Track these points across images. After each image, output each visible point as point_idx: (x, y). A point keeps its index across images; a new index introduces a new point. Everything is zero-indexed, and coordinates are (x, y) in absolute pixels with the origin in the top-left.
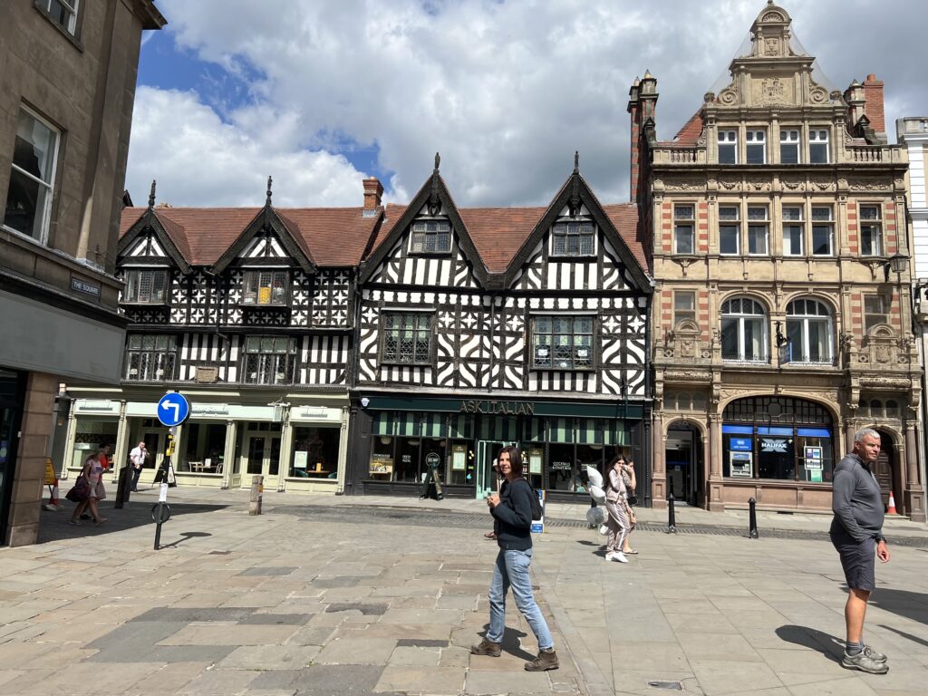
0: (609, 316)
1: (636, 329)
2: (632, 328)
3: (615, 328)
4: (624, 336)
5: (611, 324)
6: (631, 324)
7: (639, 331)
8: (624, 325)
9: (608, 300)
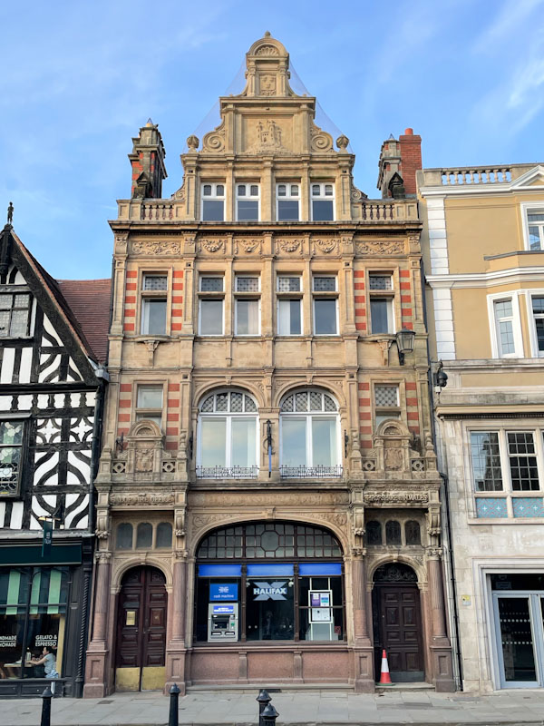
0: (47, 419)
1: (81, 437)
2: (76, 436)
3: (53, 437)
4: (64, 447)
5: (49, 431)
6: (74, 430)
7: (84, 439)
8: (66, 431)
9: (46, 397)
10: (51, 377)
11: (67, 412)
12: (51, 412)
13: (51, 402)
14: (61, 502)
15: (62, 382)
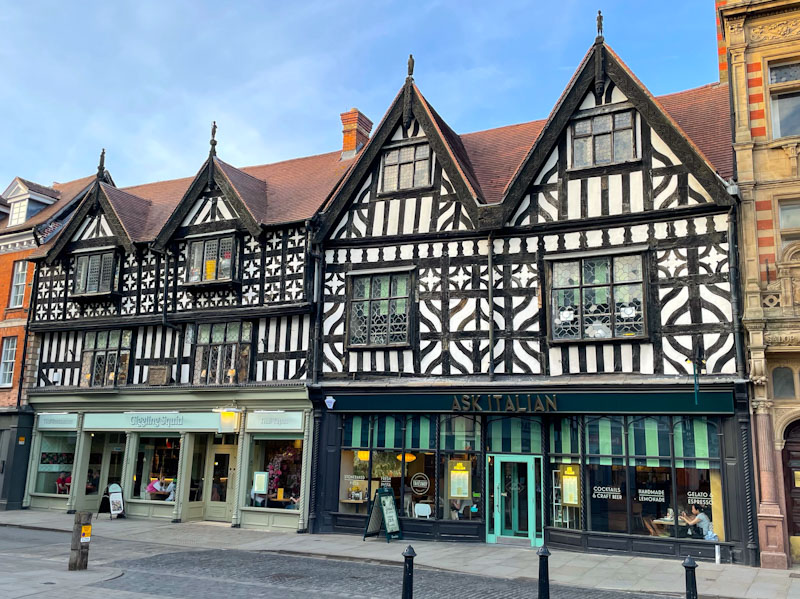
0: (668, 250)
1: (713, 268)
2: (707, 267)
3: (678, 270)
4: (694, 281)
5: (672, 263)
6: (705, 260)
7: (718, 270)
8: (693, 262)
9: (664, 225)
10: (668, 201)
11: (692, 240)
12: (672, 242)
13: (671, 231)
14: (698, 343)
15: (682, 207)
